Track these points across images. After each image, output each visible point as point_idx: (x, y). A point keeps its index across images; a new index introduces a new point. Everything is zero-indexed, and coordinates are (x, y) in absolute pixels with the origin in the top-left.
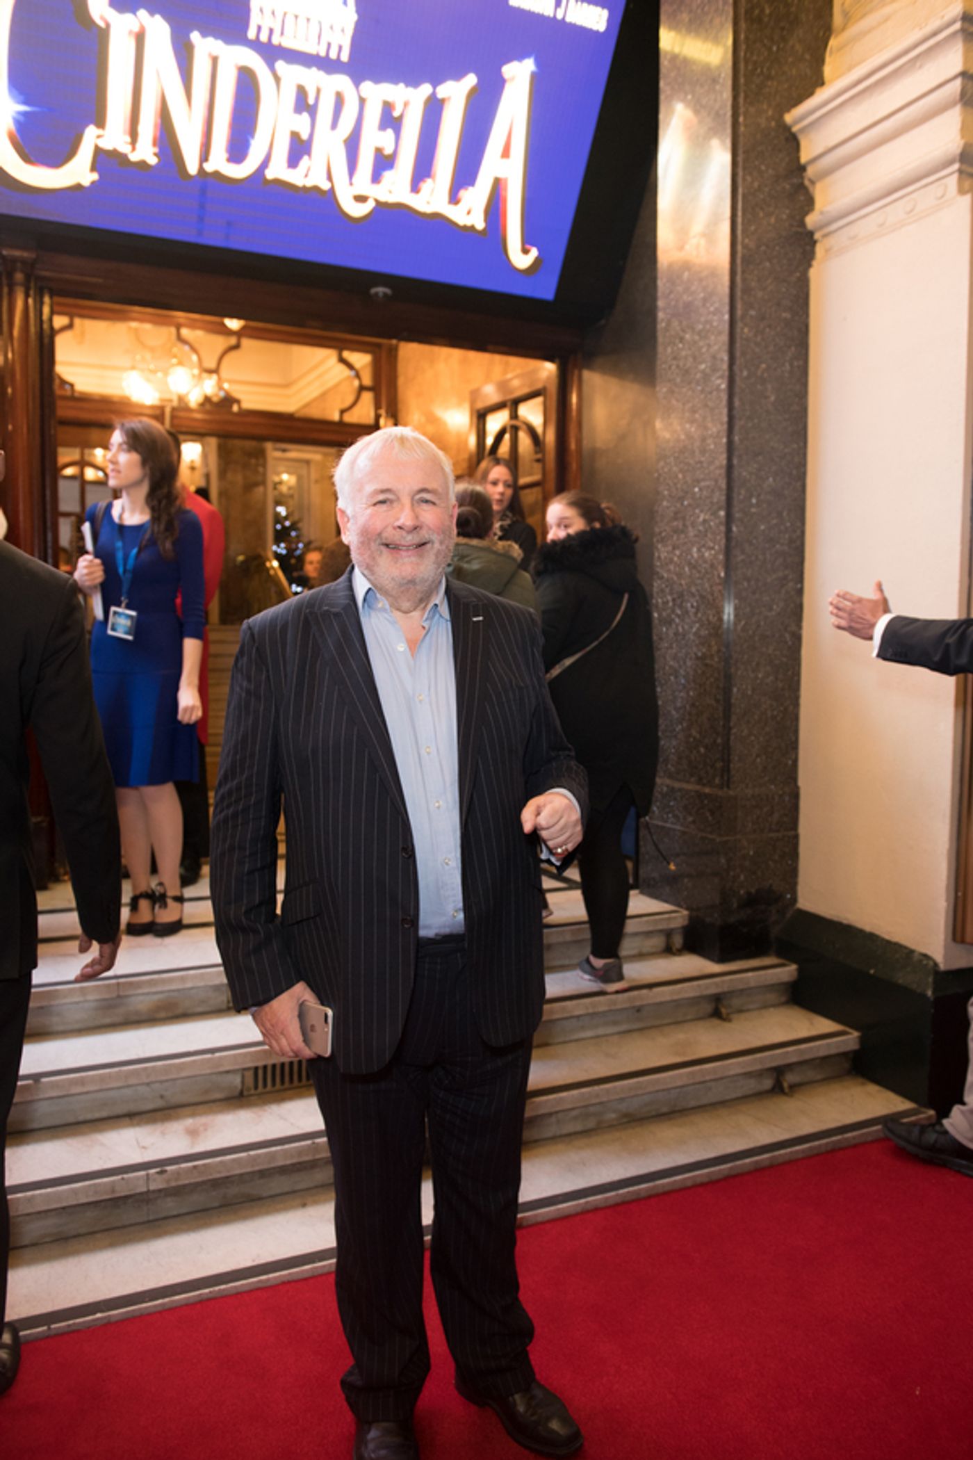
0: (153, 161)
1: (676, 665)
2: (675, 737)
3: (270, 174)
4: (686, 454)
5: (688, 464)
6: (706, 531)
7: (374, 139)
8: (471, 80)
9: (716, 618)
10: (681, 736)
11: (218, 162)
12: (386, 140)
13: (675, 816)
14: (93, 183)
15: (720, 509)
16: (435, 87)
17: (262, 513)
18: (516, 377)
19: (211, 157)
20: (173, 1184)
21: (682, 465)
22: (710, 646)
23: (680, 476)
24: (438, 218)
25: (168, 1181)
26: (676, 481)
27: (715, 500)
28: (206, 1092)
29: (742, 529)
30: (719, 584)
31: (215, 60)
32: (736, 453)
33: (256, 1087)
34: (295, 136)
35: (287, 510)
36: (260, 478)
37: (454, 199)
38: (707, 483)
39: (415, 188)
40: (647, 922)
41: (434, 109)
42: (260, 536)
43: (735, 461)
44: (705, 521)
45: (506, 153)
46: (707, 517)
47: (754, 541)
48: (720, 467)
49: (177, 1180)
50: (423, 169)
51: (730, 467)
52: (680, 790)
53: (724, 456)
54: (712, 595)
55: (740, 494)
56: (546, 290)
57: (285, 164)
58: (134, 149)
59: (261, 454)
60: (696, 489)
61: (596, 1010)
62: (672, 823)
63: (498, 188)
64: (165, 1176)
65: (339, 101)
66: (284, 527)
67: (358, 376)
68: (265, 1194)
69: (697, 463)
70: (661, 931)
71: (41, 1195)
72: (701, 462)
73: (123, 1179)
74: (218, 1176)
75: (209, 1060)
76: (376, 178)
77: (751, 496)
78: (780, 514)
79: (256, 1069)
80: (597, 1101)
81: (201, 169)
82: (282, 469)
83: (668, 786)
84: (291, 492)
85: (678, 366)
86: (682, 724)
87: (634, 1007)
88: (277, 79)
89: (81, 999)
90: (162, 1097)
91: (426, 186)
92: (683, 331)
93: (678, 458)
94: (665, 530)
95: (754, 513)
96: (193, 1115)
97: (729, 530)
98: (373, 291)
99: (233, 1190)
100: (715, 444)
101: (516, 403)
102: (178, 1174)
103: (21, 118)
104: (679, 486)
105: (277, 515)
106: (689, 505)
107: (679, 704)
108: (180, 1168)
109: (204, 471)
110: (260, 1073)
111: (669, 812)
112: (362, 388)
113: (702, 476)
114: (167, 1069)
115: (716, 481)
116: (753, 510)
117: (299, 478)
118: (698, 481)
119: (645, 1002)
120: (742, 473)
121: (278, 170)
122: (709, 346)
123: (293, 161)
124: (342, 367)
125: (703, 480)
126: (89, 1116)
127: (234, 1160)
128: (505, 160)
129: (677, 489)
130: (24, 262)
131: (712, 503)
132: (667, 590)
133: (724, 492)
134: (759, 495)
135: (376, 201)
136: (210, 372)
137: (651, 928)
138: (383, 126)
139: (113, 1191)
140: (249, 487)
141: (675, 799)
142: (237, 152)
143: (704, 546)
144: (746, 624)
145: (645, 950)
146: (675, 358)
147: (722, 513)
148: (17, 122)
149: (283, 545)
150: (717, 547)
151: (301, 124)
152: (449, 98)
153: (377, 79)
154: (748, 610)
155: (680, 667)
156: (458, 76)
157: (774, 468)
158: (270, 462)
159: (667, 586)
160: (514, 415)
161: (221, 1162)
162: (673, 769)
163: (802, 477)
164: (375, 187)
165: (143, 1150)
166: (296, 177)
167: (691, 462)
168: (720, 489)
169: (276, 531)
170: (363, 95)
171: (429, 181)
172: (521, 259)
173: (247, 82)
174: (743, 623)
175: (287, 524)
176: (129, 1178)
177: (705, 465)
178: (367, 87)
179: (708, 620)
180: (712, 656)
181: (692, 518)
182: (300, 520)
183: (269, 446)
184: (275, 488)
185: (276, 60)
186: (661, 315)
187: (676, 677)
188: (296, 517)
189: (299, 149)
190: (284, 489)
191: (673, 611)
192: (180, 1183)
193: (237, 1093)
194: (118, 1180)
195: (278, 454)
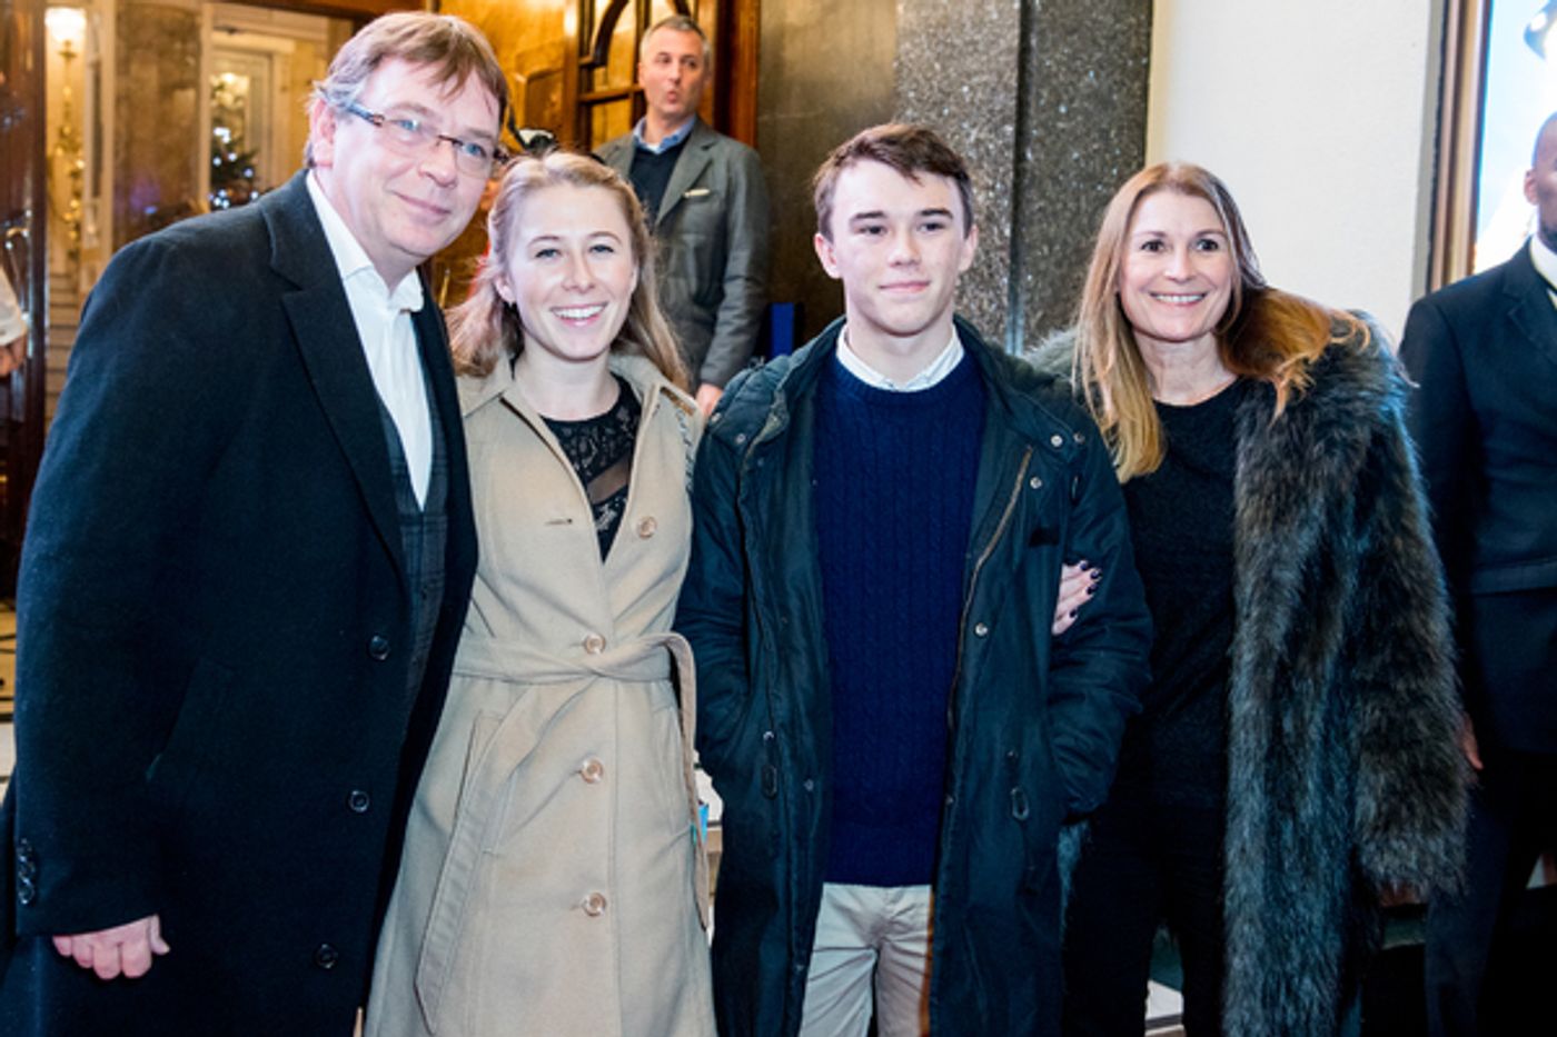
4: (949, 30)
5: (953, 46)
6: (981, 159)
9: (994, 306)
15: (1004, 121)
17: (191, 134)
23: (937, 66)
26: (929, 75)
27: (998, 108)
29: (1042, 157)
30: (1001, 248)
32: (1036, 27)
35: (231, 134)
36: (188, 76)
38: (985, 78)
42: (187, 173)
43: (1034, 42)
44: (978, 142)
46: (982, 136)
47: (1061, 178)
48: (1009, 50)
51: (1024, 51)
53: (1017, 31)
54: (989, 267)
55: (1041, 96)
60: (965, 89)
66: (225, 163)
69: (967, 44)
72: (974, 43)
77: (1059, 102)
78: (1104, 134)
82: (225, 64)
84: (240, 104)
93: (935, 35)
95: (1063, 130)
97: (1019, 158)
100: (1000, 12)
104: (935, 83)
105: (215, 141)
106: (952, 115)
109: (92, 57)
113: (975, 67)
115: (1000, 76)
116: (1061, 125)
117: (254, 81)
118: (969, 76)
120: (1044, 61)
125: (976, 73)
129: (931, 88)
131: (991, 111)
133: (1014, 94)
134: (1071, 101)
140: (168, 90)
144: (1044, 316)
147: (1009, 129)
149: (223, 193)
150: (998, 186)
154: (1049, 292)
157: (1098, 55)
163: (1143, 73)
167: (958, 42)
168: (1006, 87)
169: (214, 168)
174: (1040, 314)
175: (233, 157)
177: (981, 47)
179: (980, 308)
181: (957, 137)
182: (253, 153)
184: (213, 96)
188: (247, 147)
190: (227, 98)
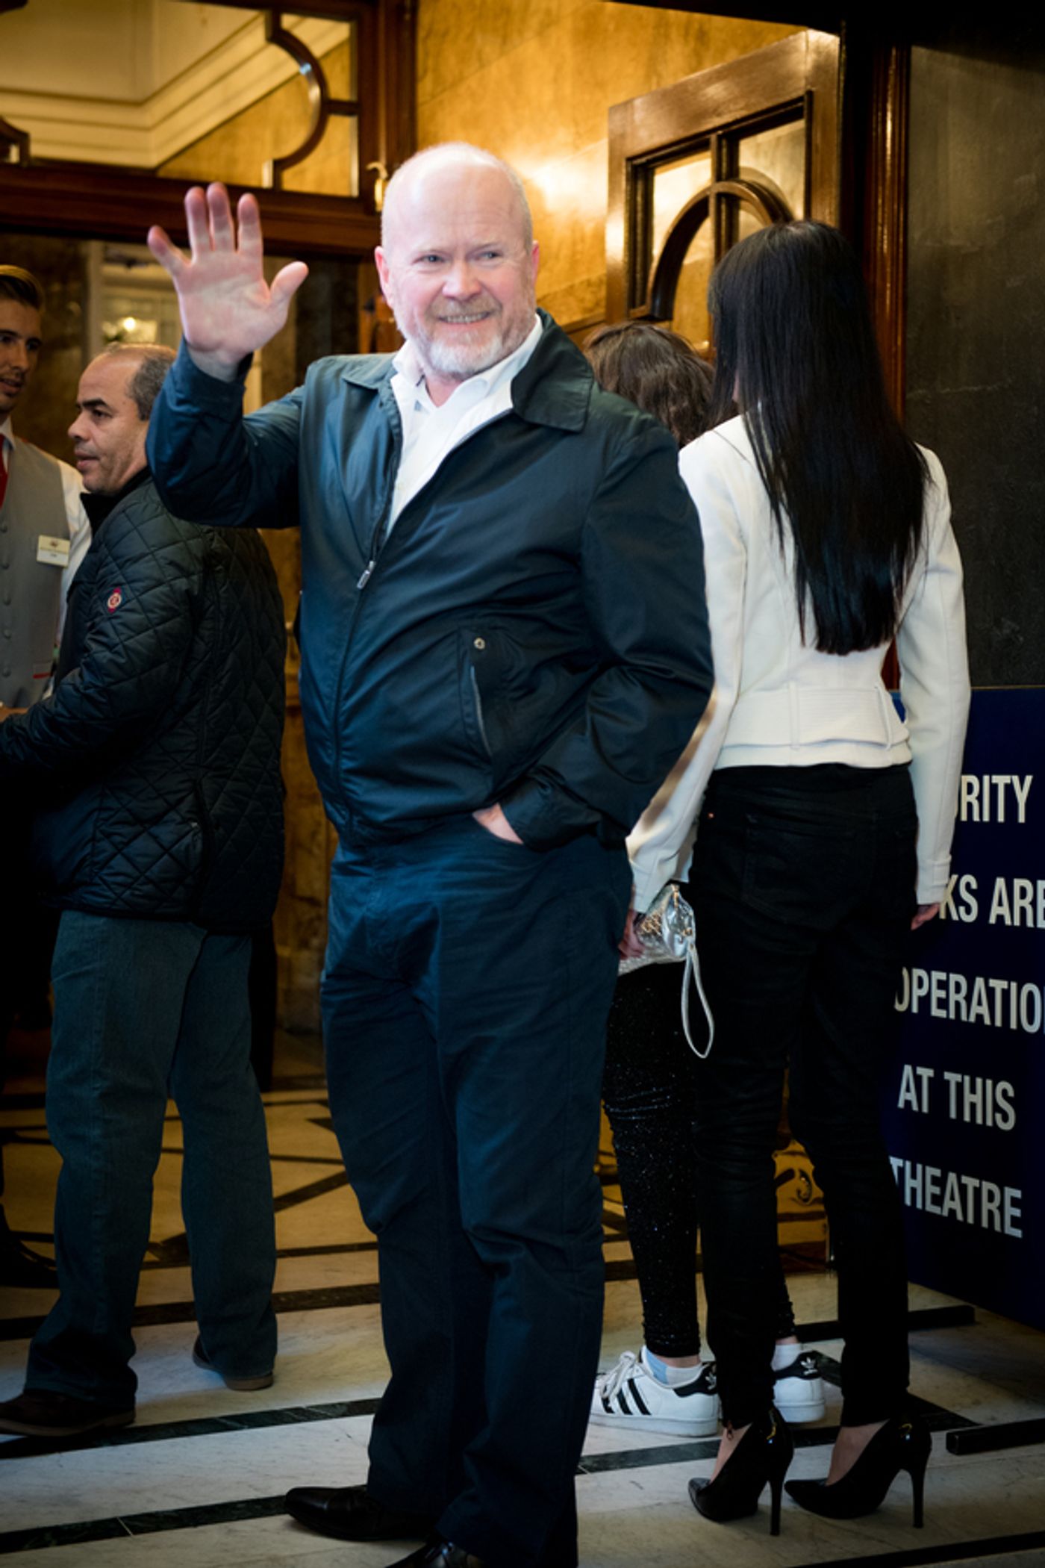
18: (718, 76)
59: (74, 270)
67: (318, 77)
82: (123, 306)
101: (732, 136)
112: (329, 107)
124: (277, 54)
158: (96, 291)
160: (727, 168)
183: (94, 249)
195: (117, 270)
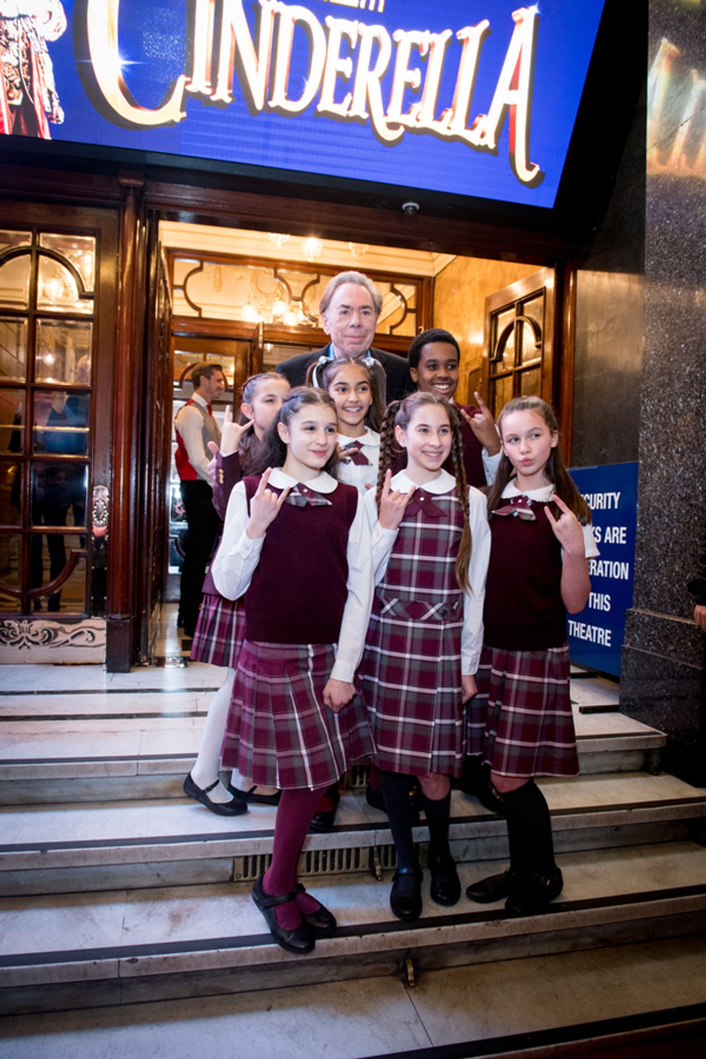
0: (228, 100)
1: (660, 506)
2: (658, 571)
3: (321, 108)
4: (673, 316)
5: (676, 324)
6: (692, 382)
7: (404, 76)
8: (485, 24)
10: (664, 571)
11: (279, 99)
12: (415, 77)
13: (656, 644)
14: (182, 119)
16: (455, 32)
19: (275, 97)
20: (144, 974)
21: (668, 326)
22: (694, 488)
23: (667, 336)
24: (456, 140)
25: (138, 970)
26: (662, 341)
28: (199, 874)
31: (277, 17)
33: (246, 875)
34: (340, 76)
37: (470, 124)
38: (694, 339)
39: (438, 116)
40: (627, 741)
41: (454, 49)
44: (690, 372)
45: (514, 85)
46: (693, 370)
49: (146, 970)
50: (444, 101)
52: (662, 620)
56: (546, 199)
57: (332, 100)
58: (214, 93)
60: (683, 346)
61: (575, 827)
62: (653, 651)
63: (508, 114)
64: (135, 965)
65: (376, 45)
67: (404, 301)
68: (235, 990)
69: (683, 322)
70: (639, 751)
71: (16, 970)
72: (687, 321)
73: (95, 963)
74: (187, 970)
75: (201, 847)
76: (406, 109)
79: (246, 858)
80: (574, 926)
81: (266, 105)
83: (650, 616)
85: (665, 240)
86: (664, 560)
87: (613, 826)
88: (326, 30)
89: (105, 775)
90: (158, 875)
91: (448, 114)
92: (671, 208)
93: (665, 320)
94: (652, 386)
96: (183, 897)
98: (404, 206)
99: (203, 984)
101: (521, 303)
102: (148, 963)
103: (127, 70)
104: (665, 345)
106: (675, 361)
107: (662, 542)
108: (151, 958)
110: (250, 860)
111: (650, 640)
112: (407, 310)
113: (688, 333)
114: (161, 852)
115: (703, 336)
118: (685, 339)
119: (623, 823)
121: (326, 104)
122: (696, 216)
123: (338, 98)
124: (394, 295)
125: (689, 337)
126: (92, 887)
127: (204, 956)
128: (513, 92)
129: (664, 348)
130: (135, 188)
132: (653, 439)
135: (406, 127)
136: (297, 300)
137: (630, 748)
138: (412, 65)
139: (85, 975)
141: (656, 628)
142: (294, 91)
143: (689, 395)
145: (623, 768)
146: (663, 233)
148: (123, 71)
151: (346, 66)
152: (467, 39)
153: (408, 27)
155: (664, 507)
156: (474, 23)
159: (652, 436)
160: (520, 313)
161: (190, 956)
162: (655, 601)
164: (405, 116)
165: (125, 932)
166: (341, 110)
167: (678, 321)
170: (396, 39)
171: (450, 111)
172: (527, 176)
173: (302, 32)
176: (100, 964)
177: (691, 323)
178: (399, 34)
180: (696, 497)
181: (678, 372)
185: (326, 15)
186: (649, 199)
187: (660, 517)
189: (344, 86)
191: (658, 458)
192: (150, 973)
193: (228, 878)
194: (91, 964)
